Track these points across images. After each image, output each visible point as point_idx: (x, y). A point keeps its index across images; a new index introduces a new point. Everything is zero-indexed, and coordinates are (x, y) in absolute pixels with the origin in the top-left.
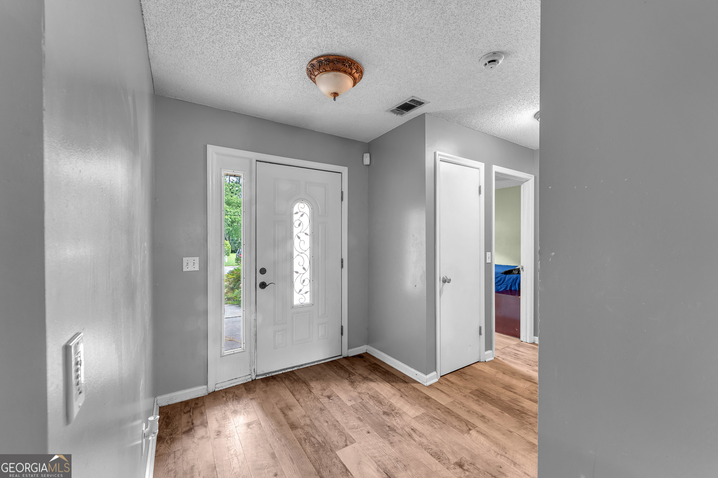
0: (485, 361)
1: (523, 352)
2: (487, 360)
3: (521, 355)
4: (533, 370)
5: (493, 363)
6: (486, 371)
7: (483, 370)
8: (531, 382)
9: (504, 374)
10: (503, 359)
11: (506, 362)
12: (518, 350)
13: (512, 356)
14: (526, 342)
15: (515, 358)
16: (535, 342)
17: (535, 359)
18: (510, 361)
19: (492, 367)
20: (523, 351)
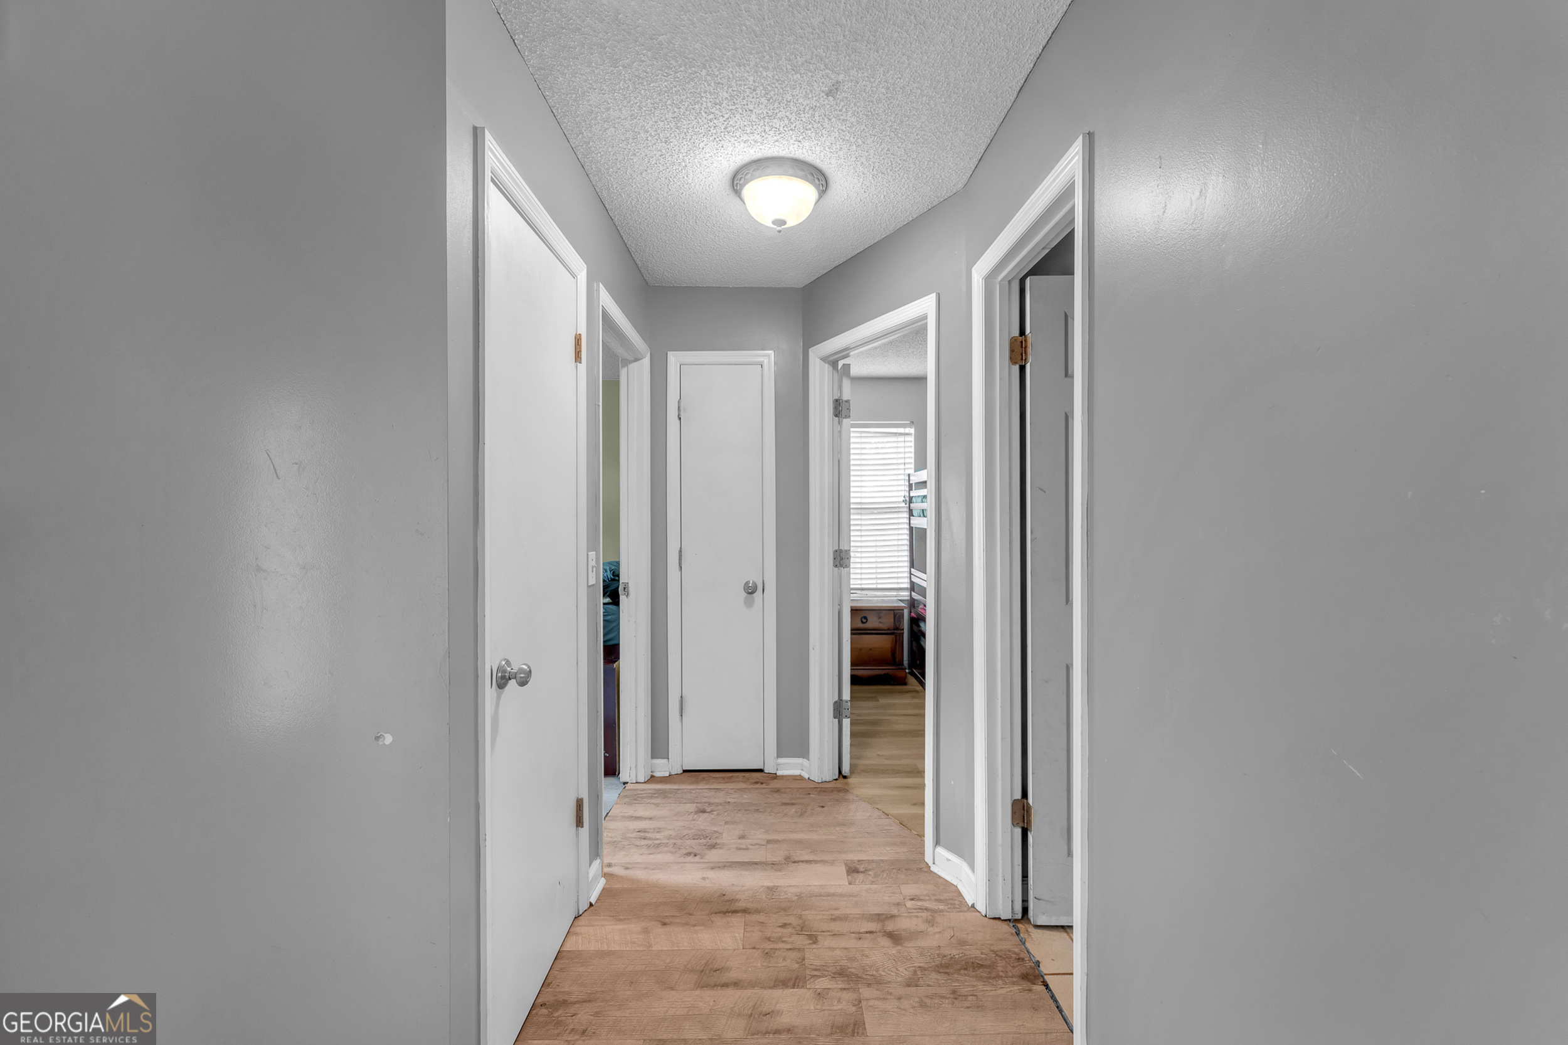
0: (591, 905)
1: (651, 819)
2: (593, 900)
3: (654, 829)
4: (710, 865)
5: (614, 901)
6: (617, 948)
7: (605, 948)
8: (735, 912)
9: (664, 924)
10: (627, 868)
11: (639, 874)
12: (635, 814)
13: (638, 843)
14: (636, 783)
15: (648, 846)
16: (654, 774)
17: (689, 828)
18: (646, 867)
19: (620, 920)
20: (647, 814)
